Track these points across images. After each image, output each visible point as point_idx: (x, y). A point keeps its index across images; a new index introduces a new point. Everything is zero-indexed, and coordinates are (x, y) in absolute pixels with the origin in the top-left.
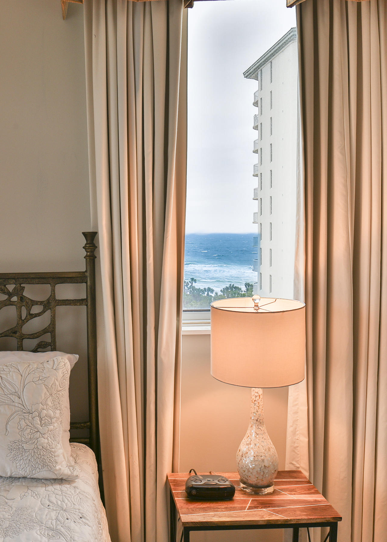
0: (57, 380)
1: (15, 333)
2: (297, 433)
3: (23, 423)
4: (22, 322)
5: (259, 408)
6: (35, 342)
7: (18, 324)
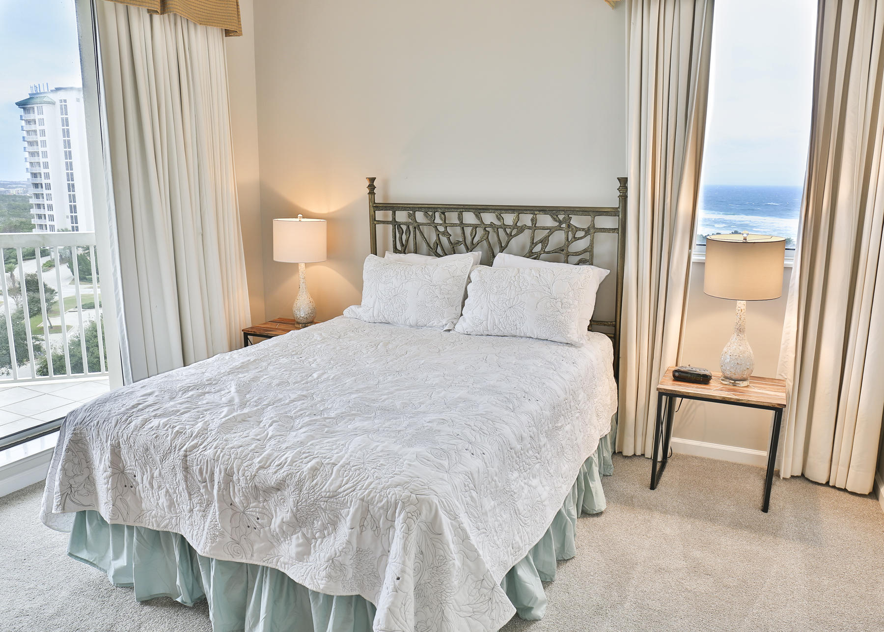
0: (579, 280)
1: (563, 250)
2: (788, 350)
3: (548, 304)
4: (568, 242)
5: (740, 320)
6: (577, 259)
7: (565, 244)
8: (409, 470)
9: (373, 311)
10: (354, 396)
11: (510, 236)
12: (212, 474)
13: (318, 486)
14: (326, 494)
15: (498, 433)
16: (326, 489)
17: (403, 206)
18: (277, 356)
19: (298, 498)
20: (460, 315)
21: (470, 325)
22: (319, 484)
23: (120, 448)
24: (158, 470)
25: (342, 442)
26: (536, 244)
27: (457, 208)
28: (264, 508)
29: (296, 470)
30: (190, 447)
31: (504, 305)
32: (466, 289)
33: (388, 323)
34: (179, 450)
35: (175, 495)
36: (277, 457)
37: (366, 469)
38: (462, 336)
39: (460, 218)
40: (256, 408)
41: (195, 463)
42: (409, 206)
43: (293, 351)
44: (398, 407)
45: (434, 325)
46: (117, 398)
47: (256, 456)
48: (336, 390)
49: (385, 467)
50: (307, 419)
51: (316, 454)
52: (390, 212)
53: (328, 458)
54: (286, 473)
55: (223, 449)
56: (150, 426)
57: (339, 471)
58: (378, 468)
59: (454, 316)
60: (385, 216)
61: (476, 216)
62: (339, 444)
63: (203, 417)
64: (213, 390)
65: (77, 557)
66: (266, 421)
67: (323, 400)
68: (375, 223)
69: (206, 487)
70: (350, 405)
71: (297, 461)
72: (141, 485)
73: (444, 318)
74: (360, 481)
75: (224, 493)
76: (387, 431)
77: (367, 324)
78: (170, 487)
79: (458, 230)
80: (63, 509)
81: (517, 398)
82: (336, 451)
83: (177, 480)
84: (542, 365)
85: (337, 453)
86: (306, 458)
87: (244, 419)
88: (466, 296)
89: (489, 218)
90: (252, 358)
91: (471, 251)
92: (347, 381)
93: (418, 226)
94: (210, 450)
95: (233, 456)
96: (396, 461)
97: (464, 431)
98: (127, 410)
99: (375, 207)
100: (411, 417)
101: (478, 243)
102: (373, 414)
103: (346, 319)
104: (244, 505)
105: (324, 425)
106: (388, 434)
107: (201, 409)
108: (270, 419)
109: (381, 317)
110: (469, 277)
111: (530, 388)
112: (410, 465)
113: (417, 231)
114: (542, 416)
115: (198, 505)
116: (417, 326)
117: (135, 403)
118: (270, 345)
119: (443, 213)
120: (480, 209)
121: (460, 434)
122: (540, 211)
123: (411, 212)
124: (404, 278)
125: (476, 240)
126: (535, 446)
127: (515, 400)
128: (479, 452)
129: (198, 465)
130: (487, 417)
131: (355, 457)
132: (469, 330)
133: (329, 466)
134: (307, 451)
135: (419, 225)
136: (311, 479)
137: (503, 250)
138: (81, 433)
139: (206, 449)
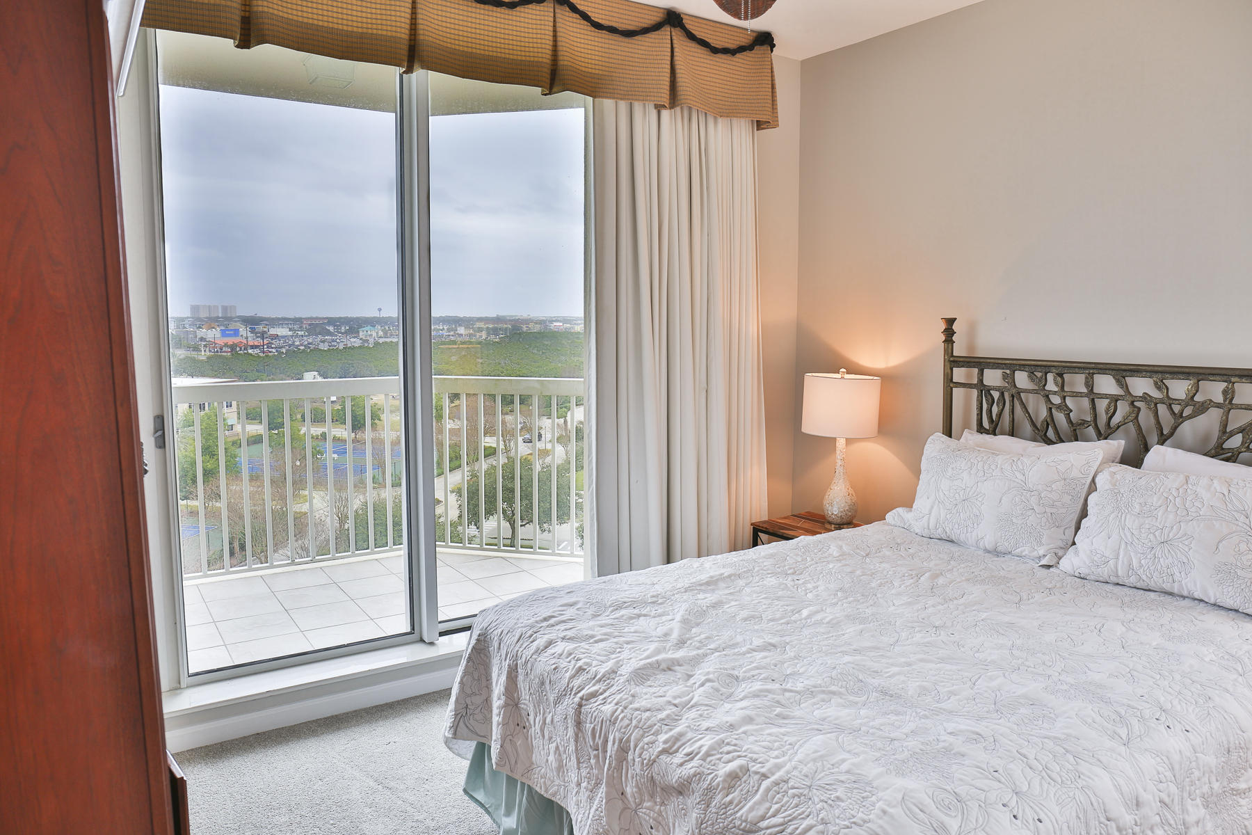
8: (880, 822)
9: (929, 519)
10: (847, 658)
11: (1179, 418)
12: (606, 741)
13: (732, 807)
14: (741, 824)
15: (1081, 783)
16: (742, 816)
17: (997, 361)
18: (765, 572)
19: (703, 816)
20: (1070, 543)
21: (1085, 563)
22: (735, 803)
23: (517, 672)
24: (551, 714)
25: (792, 739)
26: (1232, 434)
27: (1085, 368)
28: (660, 813)
29: (708, 769)
30: (588, 694)
31: (1151, 536)
32: (1086, 500)
33: (952, 541)
34: (576, 694)
35: (565, 756)
36: (689, 740)
37: (810, 799)
38: (1069, 579)
39: (1090, 385)
40: (695, 653)
41: (589, 719)
42: (1004, 362)
43: (790, 569)
44: (909, 693)
45: (1024, 554)
46: (534, 602)
47: (664, 731)
48: (826, 643)
49: (843, 804)
50: (757, 686)
51: (745, 751)
52: (976, 371)
53: (760, 763)
54: (694, 770)
55: (625, 708)
56: (552, 651)
57: (768, 790)
58: (830, 802)
59: (1060, 544)
60: (969, 376)
61: (1118, 381)
62: (786, 742)
63: (619, 652)
64: (653, 613)
65: (472, 797)
66: (699, 676)
67: (797, 657)
68: (952, 385)
69: (597, 757)
70: (834, 673)
71: (713, 755)
72: (533, 729)
73: (1041, 544)
74: (795, 818)
75: (615, 775)
76: (873, 734)
77: (919, 538)
78: (560, 743)
79: (1086, 402)
80: (455, 734)
81: (1142, 719)
82: (776, 753)
83: (568, 737)
84: (1214, 658)
85: (777, 757)
86: (728, 753)
87: (669, 667)
88: (1084, 514)
89: (1141, 386)
90: (727, 572)
91: (1106, 438)
92: (848, 631)
93: (1017, 394)
94: (610, 705)
95: (634, 722)
96: (863, 798)
97: (1011, 766)
98: (537, 622)
99: (953, 361)
100: (926, 717)
101: (1119, 427)
102: (864, 698)
103: (887, 528)
104: (637, 801)
105: (778, 702)
106: (872, 741)
107: (624, 639)
108: (705, 676)
109: (940, 531)
110: (1093, 481)
111: (1176, 702)
112: (884, 812)
113: (1017, 403)
114: (1194, 763)
115: (586, 780)
116: (996, 552)
117: (549, 614)
118: (762, 554)
119: (1061, 375)
120: (1125, 370)
121: (1001, 771)
122: (1241, 376)
123: (1008, 372)
124: (981, 474)
125: (1117, 419)
126: (1172, 822)
127: (1134, 722)
128: (1030, 815)
129: (591, 723)
130: (1065, 746)
131: (801, 772)
132: (1084, 571)
133: (757, 777)
134: (734, 742)
135: (1019, 392)
136: (725, 791)
137: (1165, 440)
138: (485, 641)
139: (605, 703)
